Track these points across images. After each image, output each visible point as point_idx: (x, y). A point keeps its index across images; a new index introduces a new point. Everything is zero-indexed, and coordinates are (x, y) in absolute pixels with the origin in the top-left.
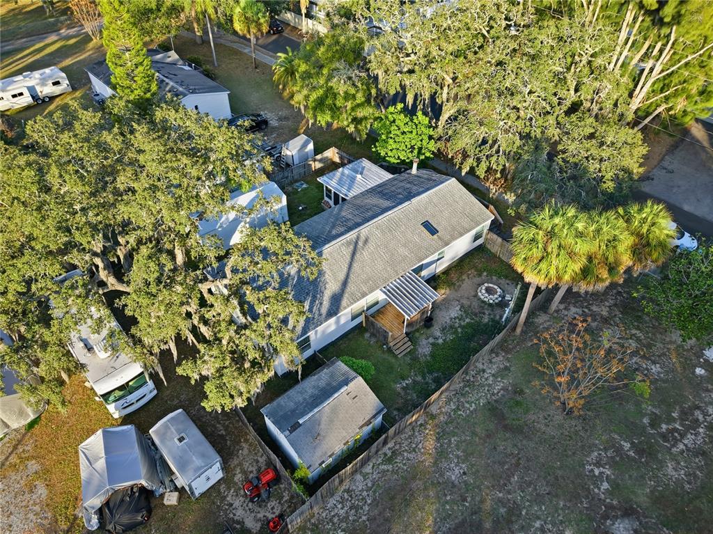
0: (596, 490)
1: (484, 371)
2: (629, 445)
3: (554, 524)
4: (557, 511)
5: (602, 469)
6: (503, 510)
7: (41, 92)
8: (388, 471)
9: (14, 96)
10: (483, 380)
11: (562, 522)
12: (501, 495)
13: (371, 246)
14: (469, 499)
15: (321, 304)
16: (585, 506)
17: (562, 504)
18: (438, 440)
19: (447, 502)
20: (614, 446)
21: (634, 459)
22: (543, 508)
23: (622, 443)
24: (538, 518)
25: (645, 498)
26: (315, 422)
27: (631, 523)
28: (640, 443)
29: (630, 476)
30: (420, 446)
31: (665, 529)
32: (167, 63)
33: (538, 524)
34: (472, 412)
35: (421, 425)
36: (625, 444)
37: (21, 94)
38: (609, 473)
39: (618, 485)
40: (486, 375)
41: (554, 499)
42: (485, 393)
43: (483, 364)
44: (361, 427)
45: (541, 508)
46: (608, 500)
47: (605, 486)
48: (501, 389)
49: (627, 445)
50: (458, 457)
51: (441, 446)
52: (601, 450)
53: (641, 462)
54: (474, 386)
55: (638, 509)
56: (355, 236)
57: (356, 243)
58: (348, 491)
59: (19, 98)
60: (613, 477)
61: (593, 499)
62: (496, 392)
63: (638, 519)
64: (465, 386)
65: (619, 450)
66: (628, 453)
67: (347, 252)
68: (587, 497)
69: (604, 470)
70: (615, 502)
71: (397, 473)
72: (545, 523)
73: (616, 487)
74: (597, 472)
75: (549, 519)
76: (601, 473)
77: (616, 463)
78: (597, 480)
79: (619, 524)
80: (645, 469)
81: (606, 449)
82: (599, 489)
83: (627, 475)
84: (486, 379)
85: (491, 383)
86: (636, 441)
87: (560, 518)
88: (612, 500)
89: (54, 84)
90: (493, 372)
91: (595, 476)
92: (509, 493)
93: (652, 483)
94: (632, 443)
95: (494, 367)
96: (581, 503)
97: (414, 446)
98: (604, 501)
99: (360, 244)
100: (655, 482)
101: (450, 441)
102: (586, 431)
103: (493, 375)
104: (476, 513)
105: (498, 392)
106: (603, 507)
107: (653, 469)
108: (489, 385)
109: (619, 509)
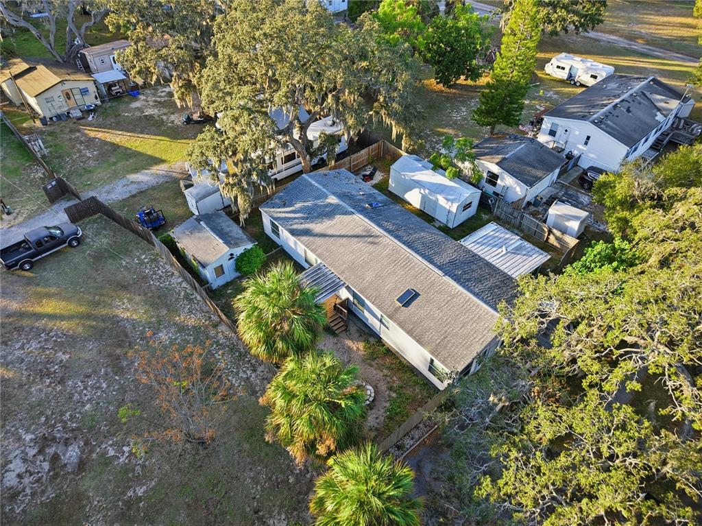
0: (111, 442)
1: (255, 371)
2: (140, 494)
3: (99, 397)
4: (107, 402)
5: (127, 454)
6: (125, 363)
7: (579, 77)
8: (179, 296)
9: (558, 67)
10: (244, 369)
11: (98, 403)
12: (136, 364)
13: (371, 248)
14: (141, 342)
15: (301, 224)
16: (102, 428)
17: (112, 408)
18: (194, 327)
19: (144, 328)
20: (144, 477)
21: (124, 493)
22: (114, 393)
23: (145, 487)
24: (108, 387)
25: (85, 487)
26: (200, 230)
27: (73, 465)
28: (138, 509)
29: (110, 481)
30: (192, 316)
31: (54, 495)
32: (655, 106)
33: (104, 385)
34: (213, 355)
35: (210, 317)
36: (142, 490)
37: (563, 68)
38: (121, 460)
39: (106, 464)
40: (249, 372)
41: (118, 403)
42: (230, 369)
43: (263, 372)
44: (193, 255)
45: (115, 391)
46: (98, 449)
47: (111, 453)
48: (232, 383)
49: (140, 491)
50: (176, 339)
51: (188, 329)
52: (145, 462)
53: (119, 500)
54: (239, 361)
55: (80, 476)
56: (379, 233)
57: (370, 236)
58: (173, 274)
59: (560, 70)
60: (116, 463)
61: (105, 437)
62: (230, 378)
63: (73, 473)
64: (240, 352)
65: (139, 480)
66: (132, 490)
67: (358, 231)
68: (108, 431)
69: (125, 457)
70: (94, 456)
71: (176, 300)
72: (103, 391)
73: (107, 462)
74: (126, 449)
75: (104, 395)
76: (124, 452)
77: (126, 472)
78: (119, 446)
79: (77, 453)
80: (111, 501)
81: (143, 467)
82: (111, 445)
83: (112, 478)
84: (244, 372)
85: (240, 375)
86: (141, 505)
87: (101, 404)
88: (97, 454)
89: (592, 76)
90: (252, 379)
91: (123, 446)
92: (135, 370)
93: (96, 503)
94: (139, 499)
95: (258, 381)
96: (106, 426)
97: (194, 312)
98: (99, 446)
99: (370, 239)
100: (95, 506)
101: (191, 335)
102: (168, 454)
103: (248, 378)
104: (129, 345)
105: (229, 380)
106: (95, 443)
107: (108, 510)
108: (237, 373)
109: (87, 457)
